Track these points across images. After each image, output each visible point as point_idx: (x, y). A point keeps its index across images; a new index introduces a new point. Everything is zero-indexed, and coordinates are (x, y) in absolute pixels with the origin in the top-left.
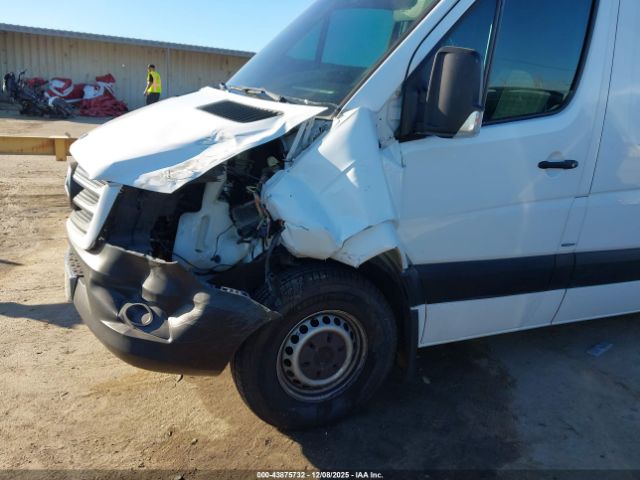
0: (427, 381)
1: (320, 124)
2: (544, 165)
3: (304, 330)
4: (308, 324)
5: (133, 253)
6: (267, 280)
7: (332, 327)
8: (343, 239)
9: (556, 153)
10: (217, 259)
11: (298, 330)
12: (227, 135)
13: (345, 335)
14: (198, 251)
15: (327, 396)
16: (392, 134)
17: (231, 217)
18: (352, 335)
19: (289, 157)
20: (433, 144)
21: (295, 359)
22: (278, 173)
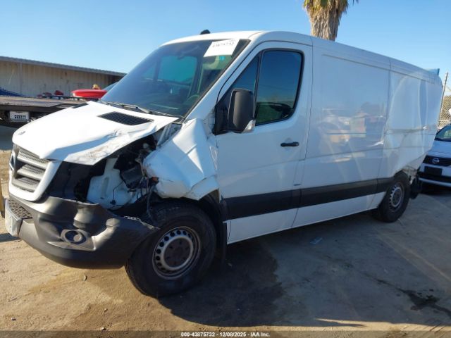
0: (230, 265)
1: (175, 126)
2: (283, 145)
3: (167, 239)
4: (169, 235)
5: (70, 200)
6: (148, 211)
7: (182, 236)
8: (191, 186)
9: (289, 139)
10: (113, 202)
11: (163, 240)
12: (123, 132)
13: (189, 240)
14: (102, 198)
15: (180, 275)
16: (211, 131)
17: (122, 178)
18: (193, 240)
19: (158, 143)
20: (231, 136)
21: (162, 256)
22: (152, 153)
